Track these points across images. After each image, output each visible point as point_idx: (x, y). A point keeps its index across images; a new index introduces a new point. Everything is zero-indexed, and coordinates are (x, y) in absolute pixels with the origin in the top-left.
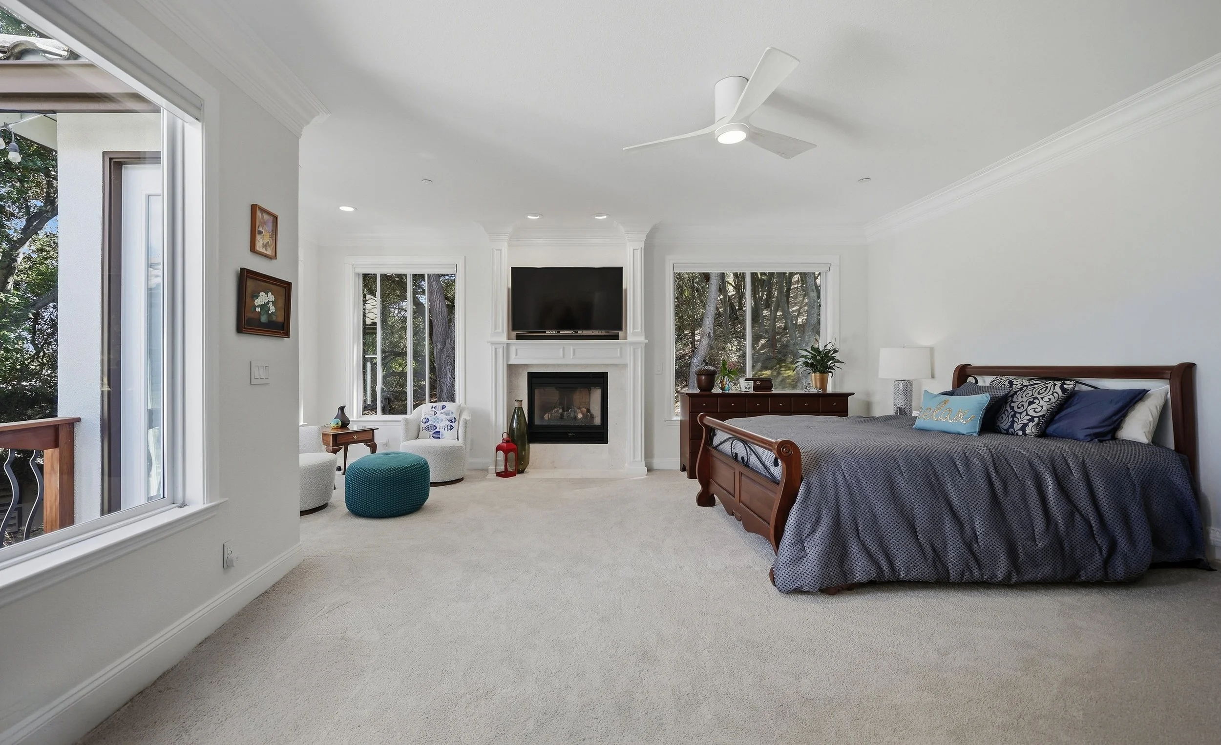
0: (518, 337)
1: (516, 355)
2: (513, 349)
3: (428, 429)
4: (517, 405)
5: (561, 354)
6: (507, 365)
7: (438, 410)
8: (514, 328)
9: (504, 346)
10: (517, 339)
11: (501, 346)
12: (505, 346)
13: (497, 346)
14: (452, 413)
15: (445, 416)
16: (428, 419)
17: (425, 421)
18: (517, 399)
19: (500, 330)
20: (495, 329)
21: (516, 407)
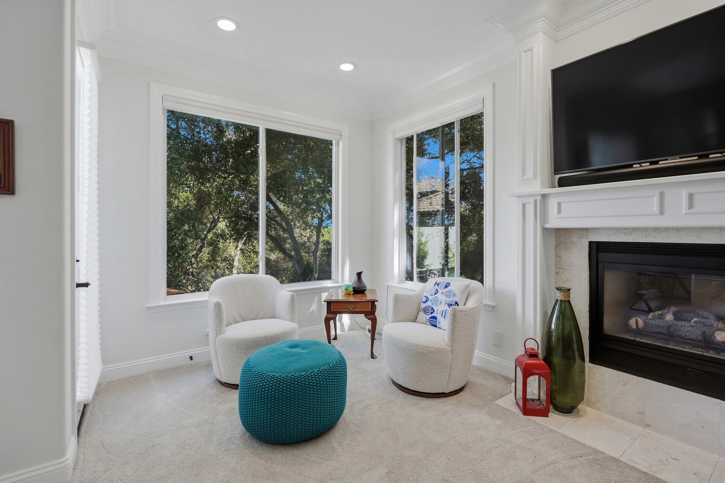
0: (562, 183)
1: (559, 212)
2: (552, 204)
3: (425, 310)
4: (559, 296)
5: (656, 208)
6: (546, 231)
7: (440, 289)
8: (557, 170)
9: (536, 201)
10: (560, 185)
11: (532, 200)
12: (539, 198)
13: (525, 200)
14: (454, 295)
15: (446, 298)
16: (428, 298)
17: (424, 299)
18: (561, 285)
19: (530, 175)
20: (523, 174)
21: (557, 300)
